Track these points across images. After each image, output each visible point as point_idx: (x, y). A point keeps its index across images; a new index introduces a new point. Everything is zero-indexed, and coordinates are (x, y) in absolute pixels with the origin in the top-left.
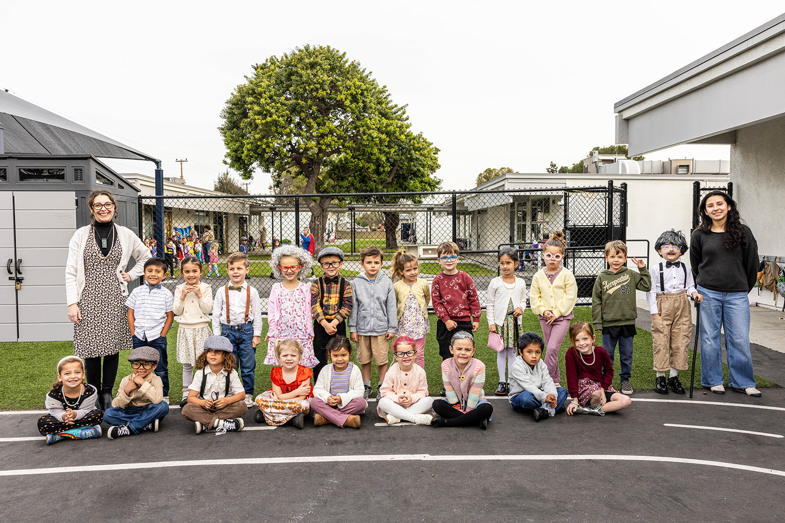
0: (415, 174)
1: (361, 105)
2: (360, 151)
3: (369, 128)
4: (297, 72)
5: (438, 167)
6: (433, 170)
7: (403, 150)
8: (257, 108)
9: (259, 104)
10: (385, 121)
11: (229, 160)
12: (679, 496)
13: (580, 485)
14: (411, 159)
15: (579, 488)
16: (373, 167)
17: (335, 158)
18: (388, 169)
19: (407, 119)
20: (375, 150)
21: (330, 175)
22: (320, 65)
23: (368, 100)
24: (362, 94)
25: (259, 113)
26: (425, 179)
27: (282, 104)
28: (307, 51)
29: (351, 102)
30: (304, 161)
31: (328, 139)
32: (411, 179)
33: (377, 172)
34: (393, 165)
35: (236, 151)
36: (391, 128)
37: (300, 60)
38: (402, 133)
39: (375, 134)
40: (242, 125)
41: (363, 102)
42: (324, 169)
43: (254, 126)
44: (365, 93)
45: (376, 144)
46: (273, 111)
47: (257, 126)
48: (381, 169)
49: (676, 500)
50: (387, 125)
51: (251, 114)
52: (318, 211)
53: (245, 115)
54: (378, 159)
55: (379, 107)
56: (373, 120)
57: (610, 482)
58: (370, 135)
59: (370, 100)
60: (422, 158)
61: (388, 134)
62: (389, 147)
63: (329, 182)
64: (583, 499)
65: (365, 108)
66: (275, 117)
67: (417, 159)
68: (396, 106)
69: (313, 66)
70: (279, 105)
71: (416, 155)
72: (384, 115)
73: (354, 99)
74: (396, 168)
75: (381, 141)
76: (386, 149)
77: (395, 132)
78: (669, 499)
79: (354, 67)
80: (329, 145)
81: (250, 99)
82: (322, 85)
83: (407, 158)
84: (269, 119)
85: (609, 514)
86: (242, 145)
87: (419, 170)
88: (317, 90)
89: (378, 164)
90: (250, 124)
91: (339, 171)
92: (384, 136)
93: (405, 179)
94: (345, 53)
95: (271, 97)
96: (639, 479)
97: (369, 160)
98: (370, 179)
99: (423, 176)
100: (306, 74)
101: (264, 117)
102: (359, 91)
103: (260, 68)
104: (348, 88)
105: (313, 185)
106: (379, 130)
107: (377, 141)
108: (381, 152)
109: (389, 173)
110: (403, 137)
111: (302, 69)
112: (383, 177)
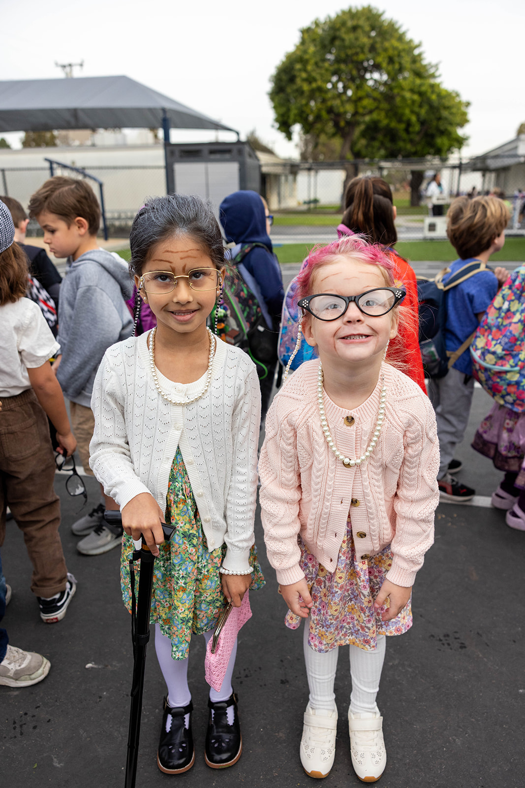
0: (443, 133)
1: (397, 66)
2: (394, 113)
3: (402, 89)
4: (340, 36)
5: (468, 121)
6: (461, 125)
7: (434, 109)
8: (304, 75)
9: (305, 70)
10: (418, 81)
11: (277, 125)
14: (439, 119)
16: (402, 126)
17: (367, 118)
18: (417, 128)
19: (440, 76)
20: (407, 111)
21: (363, 134)
22: (361, 27)
23: (403, 62)
24: (399, 56)
25: (305, 80)
26: (454, 136)
27: (327, 70)
28: (351, 14)
29: (388, 63)
30: (342, 124)
31: (366, 102)
32: (439, 137)
33: (407, 130)
34: (423, 123)
35: (283, 115)
36: (423, 89)
37: (344, 24)
38: (433, 92)
39: (408, 95)
40: (289, 90)
41: (400, 64)
42: (358, 131)
43: (300, 92)
44: (403, 54)
45: (408, 106)
46: (318, 77)
47: (303, 92)
48: (411, 129)
50: (421, 85)
51: (298, 81)
52: (351, 170)
53: (292, 80)
54: (409, 120)
55: (413, 66)
56: (406, 78)
58: (403, 97)
59: (406, 61)
60: (450, 117)
61: (421, 94)
62: (421, 106)
63: (363, 142)
65: (401, 70)
66: (319, 83)
67: (446, 119)
68: (429, 63)
69: (355, 28)
70: (323, 71)
71: (445, 113)
72: (418, 74)
73: (391, 60)
74: (425, 127)
75: (413, 102)
76: (416, 109)
77: (426, 92)
79: (392, 25)
80: (364, 108)
81: (298, 66)
82: (362, 48)
83: (436, 117)
84: (314, 85)
86: (289, 110)
87: (446, 130)
88: (357, 54)
89: (409, 124)
90: (297, 90)
91: (372, 130)
92: (416, 97)
93: (432, 137)
94: (384, 12)
95: (316, 63)
97: (400, 121)
98: (400, 138)
99: (450, 134)
100: (348, 37)
101: (310, 83)
102: (396, 53)
103: (306, 32)
104: (386, 50)
105: (348, 146)
106: (412, 91)
107: (409, 102)
108: (412, 112)
109: (418, 133)
110: (434, 97)
111: (345, 33)
112: (412, 136)
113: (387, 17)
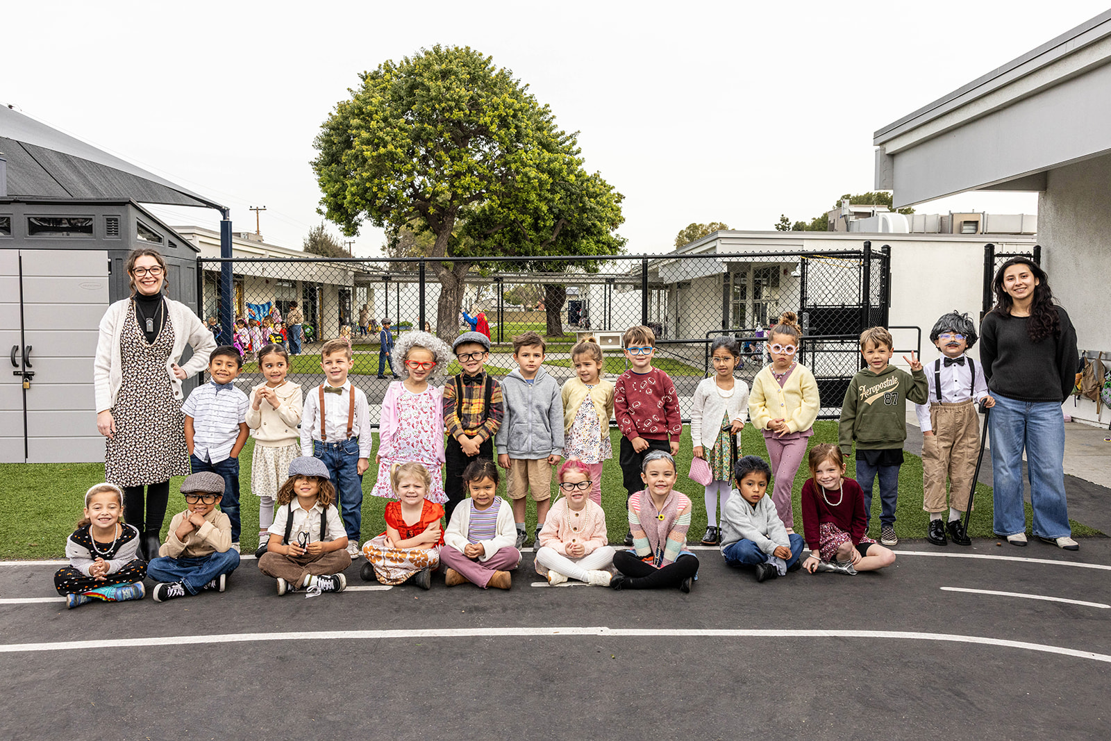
0: (589, 231)
1: (513, 131)
2: (512, 197)
3: (524, 165)
4: (422, 84)
5: (622, 220)
6: (614, 224)
7: (573, 196)
8: (365, 134)
9: (368, 129)
10: (546, 155)
11: (325, 209)
12: (963, 690)
13: (821, 672)
14: (583, 210)
15: (820, 677)
16: (529, 220)
17: (475, 206)
18: (550, 223)
19: (578, 152)
20: (533, 196)
21: (468, 230)
22: (456, 74)
23: (523, 125)
24: (514, 116)
25: (368, 142)
26: (603, 238)
27: (401, 129)
28: (437, 54)
29: (500, 127)
30: (432, 210)
31: (466, 180)
32: (583, 237)
33: (535, 227)
34: (557, 217)
35: (335, 196)
36: (556, 165)
37: (428, 66)
38: (569, 173)
39: (533, 173)
40: (344, 158)
41: (517, 127)
42: (459, 223)
43: (361, 161)
44: (519, 114)
45: (534, 188)
46: (388, 138)
47: (365, 160)
48: (541, 224)
49: (959, 694)
50: (550, 161)
51: (356, 142)
52: (452, 281)
53: (348, 144)
54: (537, 209)
55: (538, 134)
56: (530, 153)
57: (865, 669)
58: (526, 175)
59: (526, 124)
60: (599, 208)
61: (551, 173)
62: (552, 191)
64: (826, 693)
65: (519, 136)
66: (390, 147)
67: (592, 209)
68: (563, 133)
69: (445, 75)
70: (396, 130)
71: (591, 203)
72: (546, 146)
73: (504, 123)
74: (562, 221)
75: (541, 183)
76: (549, 195)
77: (561, 171)
78: (949, 693)
79: (504, 77)
80: (467, 189)
81: (355, 122)
82: (458, 101)
83: (577, 207)
84: (382, 150)
85: (863, 713)
86: (344, 187)
87: (594, 226)
88: (451, 109)
89: (537, 215)
90: (356, 157)
91: (482, 226)
92: (545, 177)
93: (575, 237)
94: (491, 57)
95: (385, 120)
96: (905, 664)
97: (524, 211)
98: (525, 237)
99: (600, 233)
100: (435, 86)
101: (376, 147)
102: (511, 112)
103: (372, 78)
104: (494, 108)
105: (444, 246)
106: (538, 167)
107: (535, 183)
108: (541, 198)
109: (552, 229)
110: (572, 177)
111: (430, 79)
112: (542, 233)
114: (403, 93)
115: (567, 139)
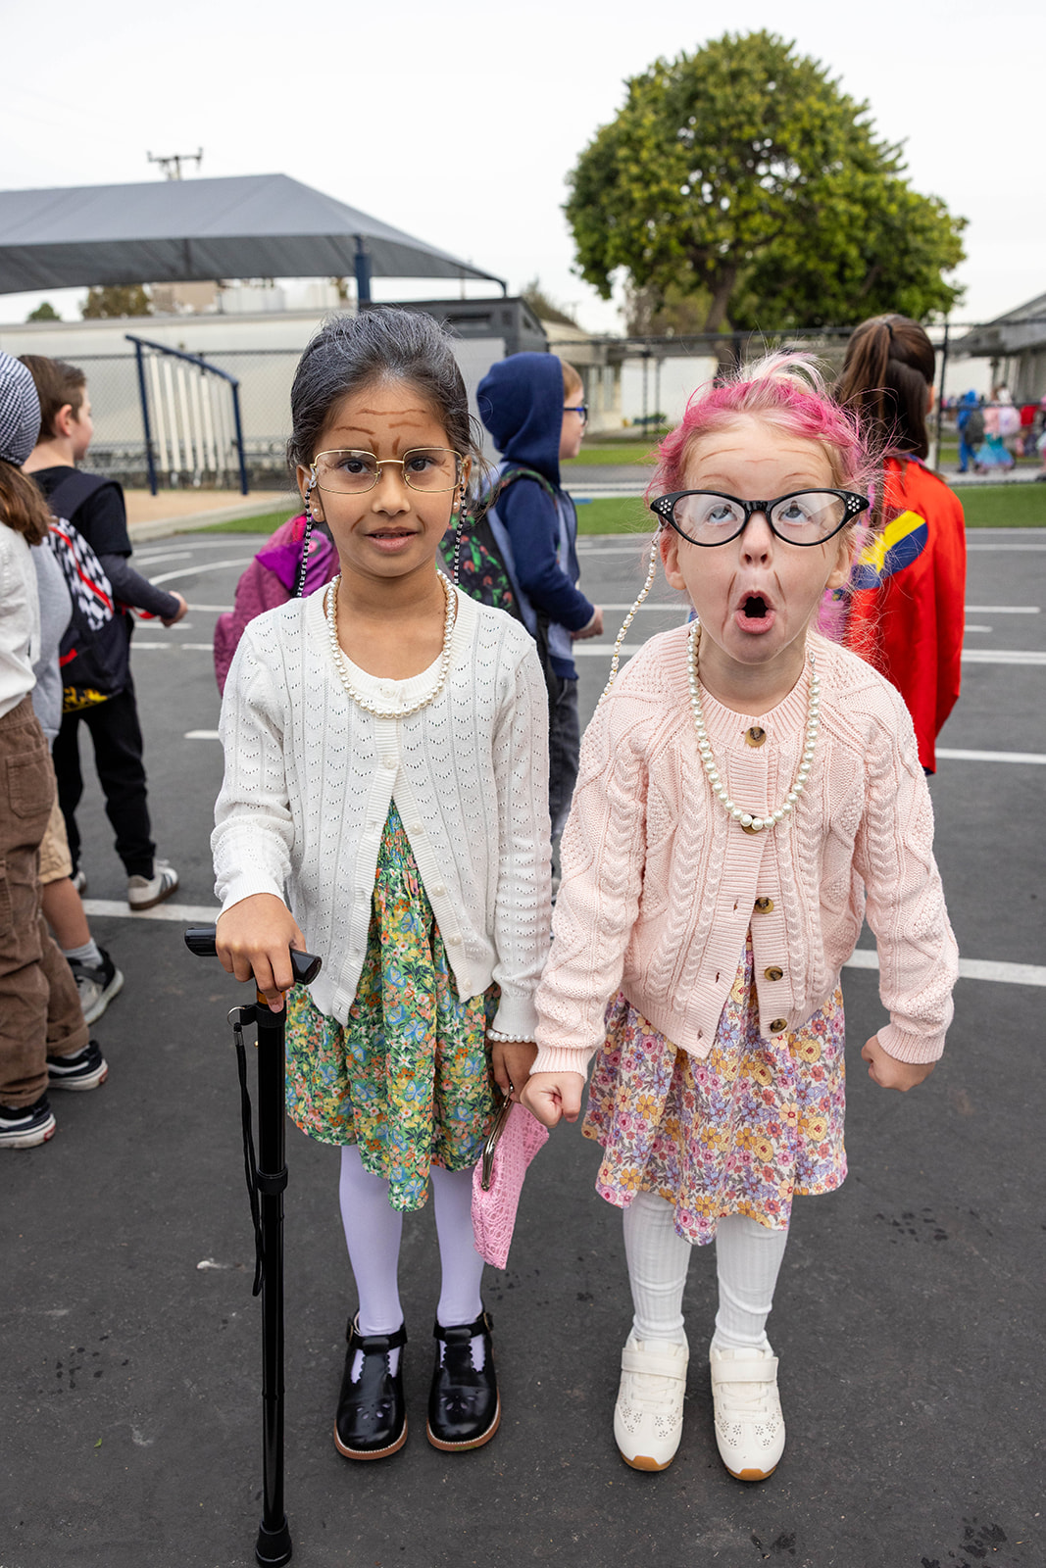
0: (911, 280)
1: (819, 149)
2: (814, 241)
3: (831, 194)
4: (705, 92)
5: (960, 257)
6: (950, 265)
7: (893, 232)
8: (634, 170)
9: (637, 161)
10: (862, 178)
11: (581, 269)
14: (905, 252)
16: (832, 267)
17: (761, 252)
18: (860, 272)
19: (905, 167)
20: (840, 238)
21: (752, 286)
22: (748, 74)
23: (832, 139)
24: (823, 128)
25: (637, 179)
26: (934, 286)
27: (680, 159)
28: (727, 48)
29: (802, 144)
30: (711, 264)
31: (756, 221)
32: (905, 288)
33: (840, 276)
34: (870, 262)
35: (592, 249)
36: (873, 192)
37: (713, 67)
38: (891, 200)
39: (841, 205)
40: (604, 200)
41: (825, 143)
43: (628, 203)
44: (829, 124)
45: (842, 227)
46: (662, 172)
47: (632, 203)
48: (848, 273)
50: (866, 186)
51: (623, 180)
52: (731, 355)
53: (611, 179)
54: (844, 254)
55: (852, 149)
56: (840, 177)
58: (832, 210)
59: (837, 138)
60: (927, 248)
61: (867, 203)
62: (867, 228)
63: (753, 299)
65: (827, 156)
66: (665, 184)
67: (918, 251)
68: (885, 143)
69: (735, 76)
70: (672, 161)
71: (916, 241)
72: (862, 165)
73: (807, 139)
74: (876, 268)
75: (852, 219)
76: (860, 234)
77: (878, 199)
79: (809, 68)
80: (755, 233)
81: (623, 152)
82: (750, 115)
83: (897, 248)
84: (654, 189)
86: (605, 238)
87: (919, 272)
88: (739, 126)
89: (843, 263)
90: (621, 199)
91: (770, 276)
92: (857, 209)
93: (891, 288)
94: (793, 43)
95: (658, 146)
97: (826, 257)
98: (825, 292)
99: (926, 281)
100: (722, 94)
101: (647, 185)
102: (818, 122)
103: (638, 84)
104: (797, 118)
105: (721, 308)
106: (849, 197)
107: (844, 219)
108: (851, 239)
109: (863, 280)
110: (893, 209)
111: (716, 85)
112: (850, 287)
113: (799, 52)
114: (679, 105)
115: (891, 150)
